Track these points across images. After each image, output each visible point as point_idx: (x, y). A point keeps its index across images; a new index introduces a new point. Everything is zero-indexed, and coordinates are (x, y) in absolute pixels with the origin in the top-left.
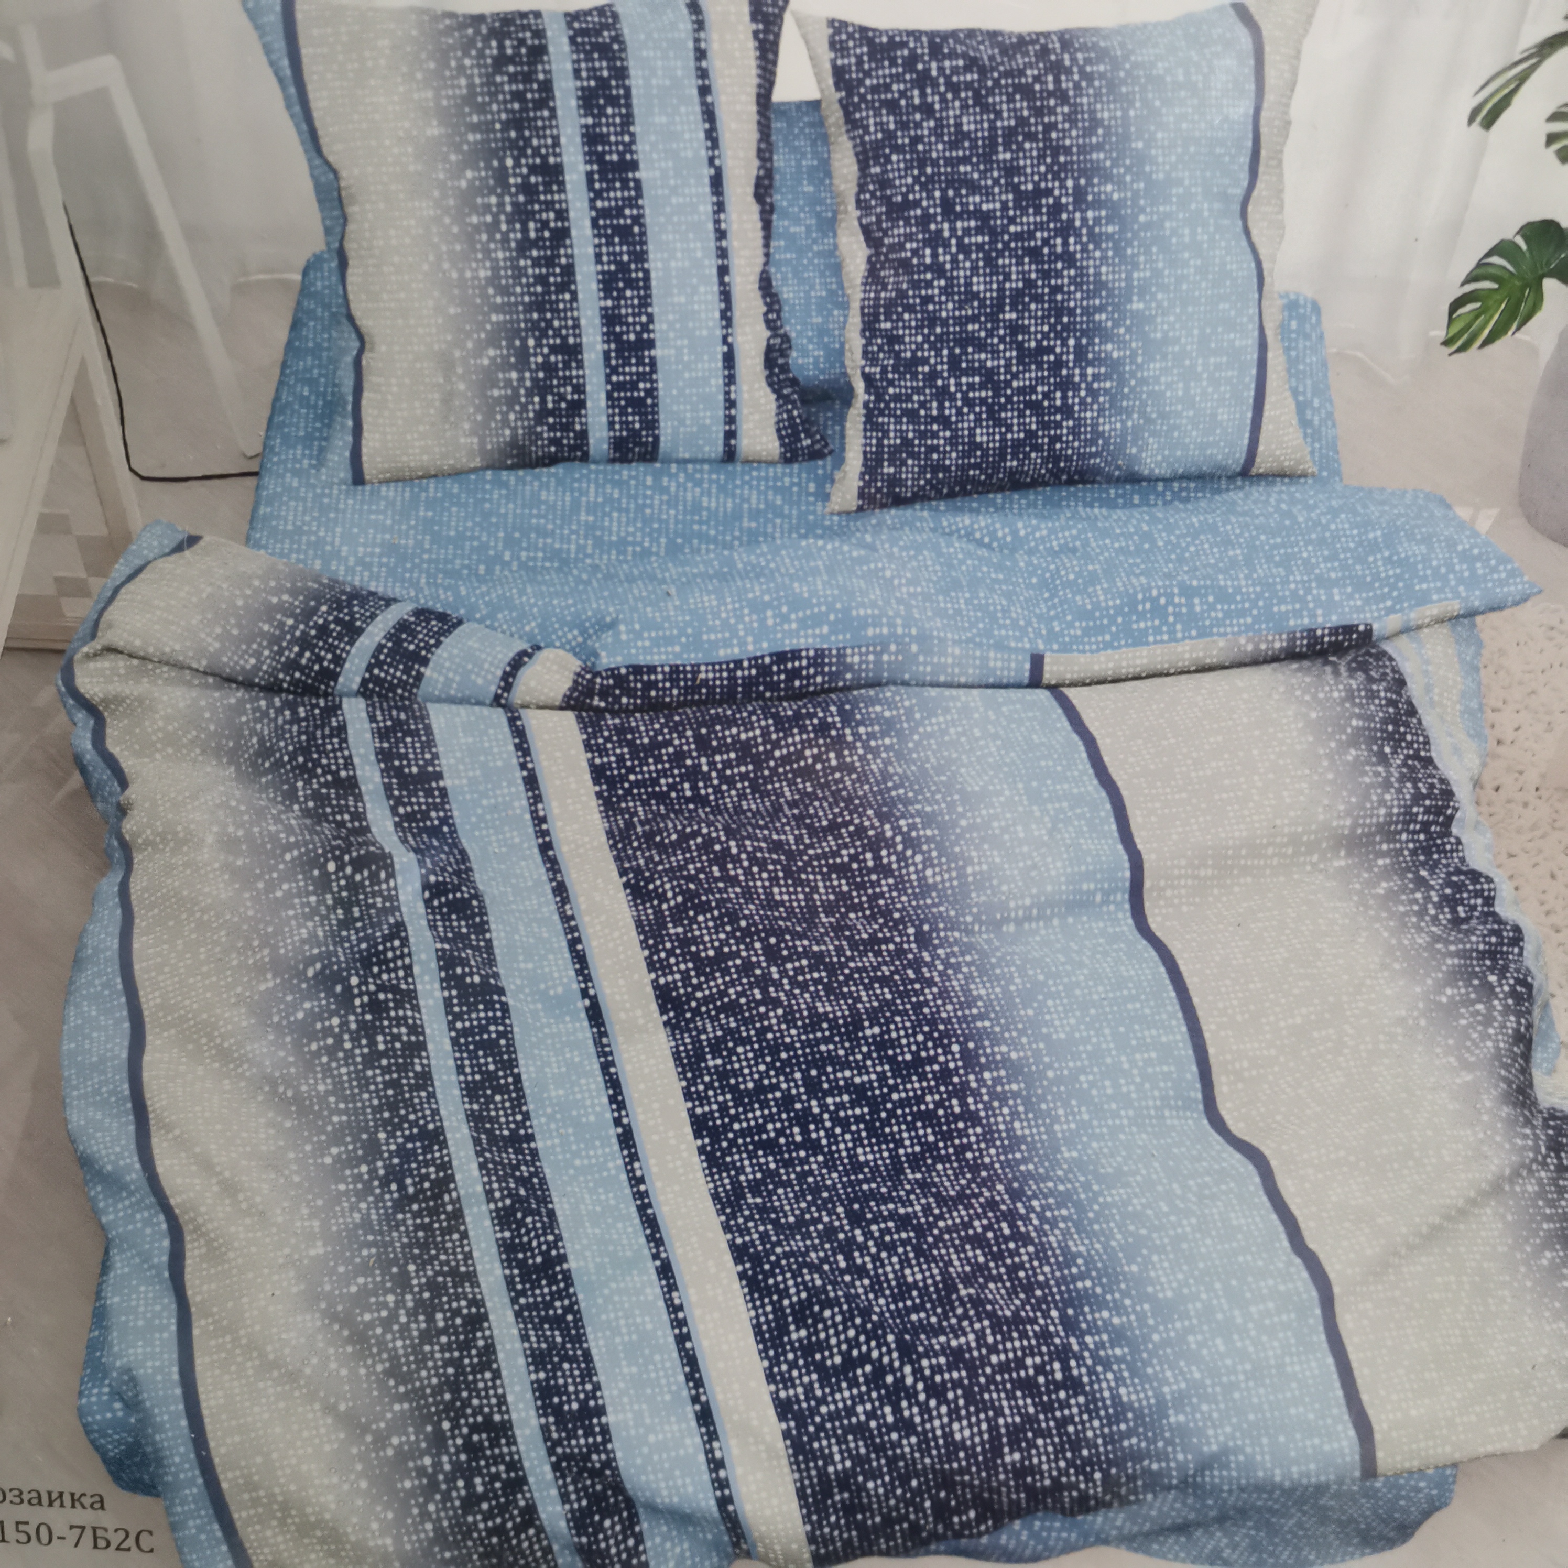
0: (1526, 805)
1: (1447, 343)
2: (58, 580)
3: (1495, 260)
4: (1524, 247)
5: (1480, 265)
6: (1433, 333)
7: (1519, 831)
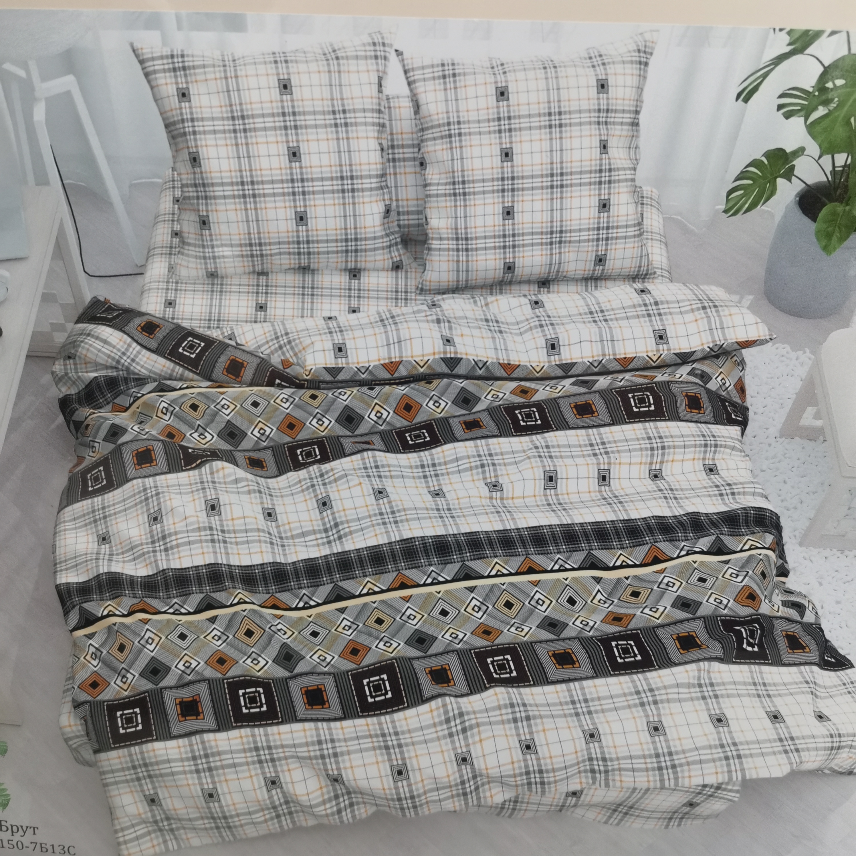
1: (726, 211)
2: (51, 324)
3: (751, 169)
4: (766, 162)
5: (742, 172)
6: (719, 207)
7: (766, 458)
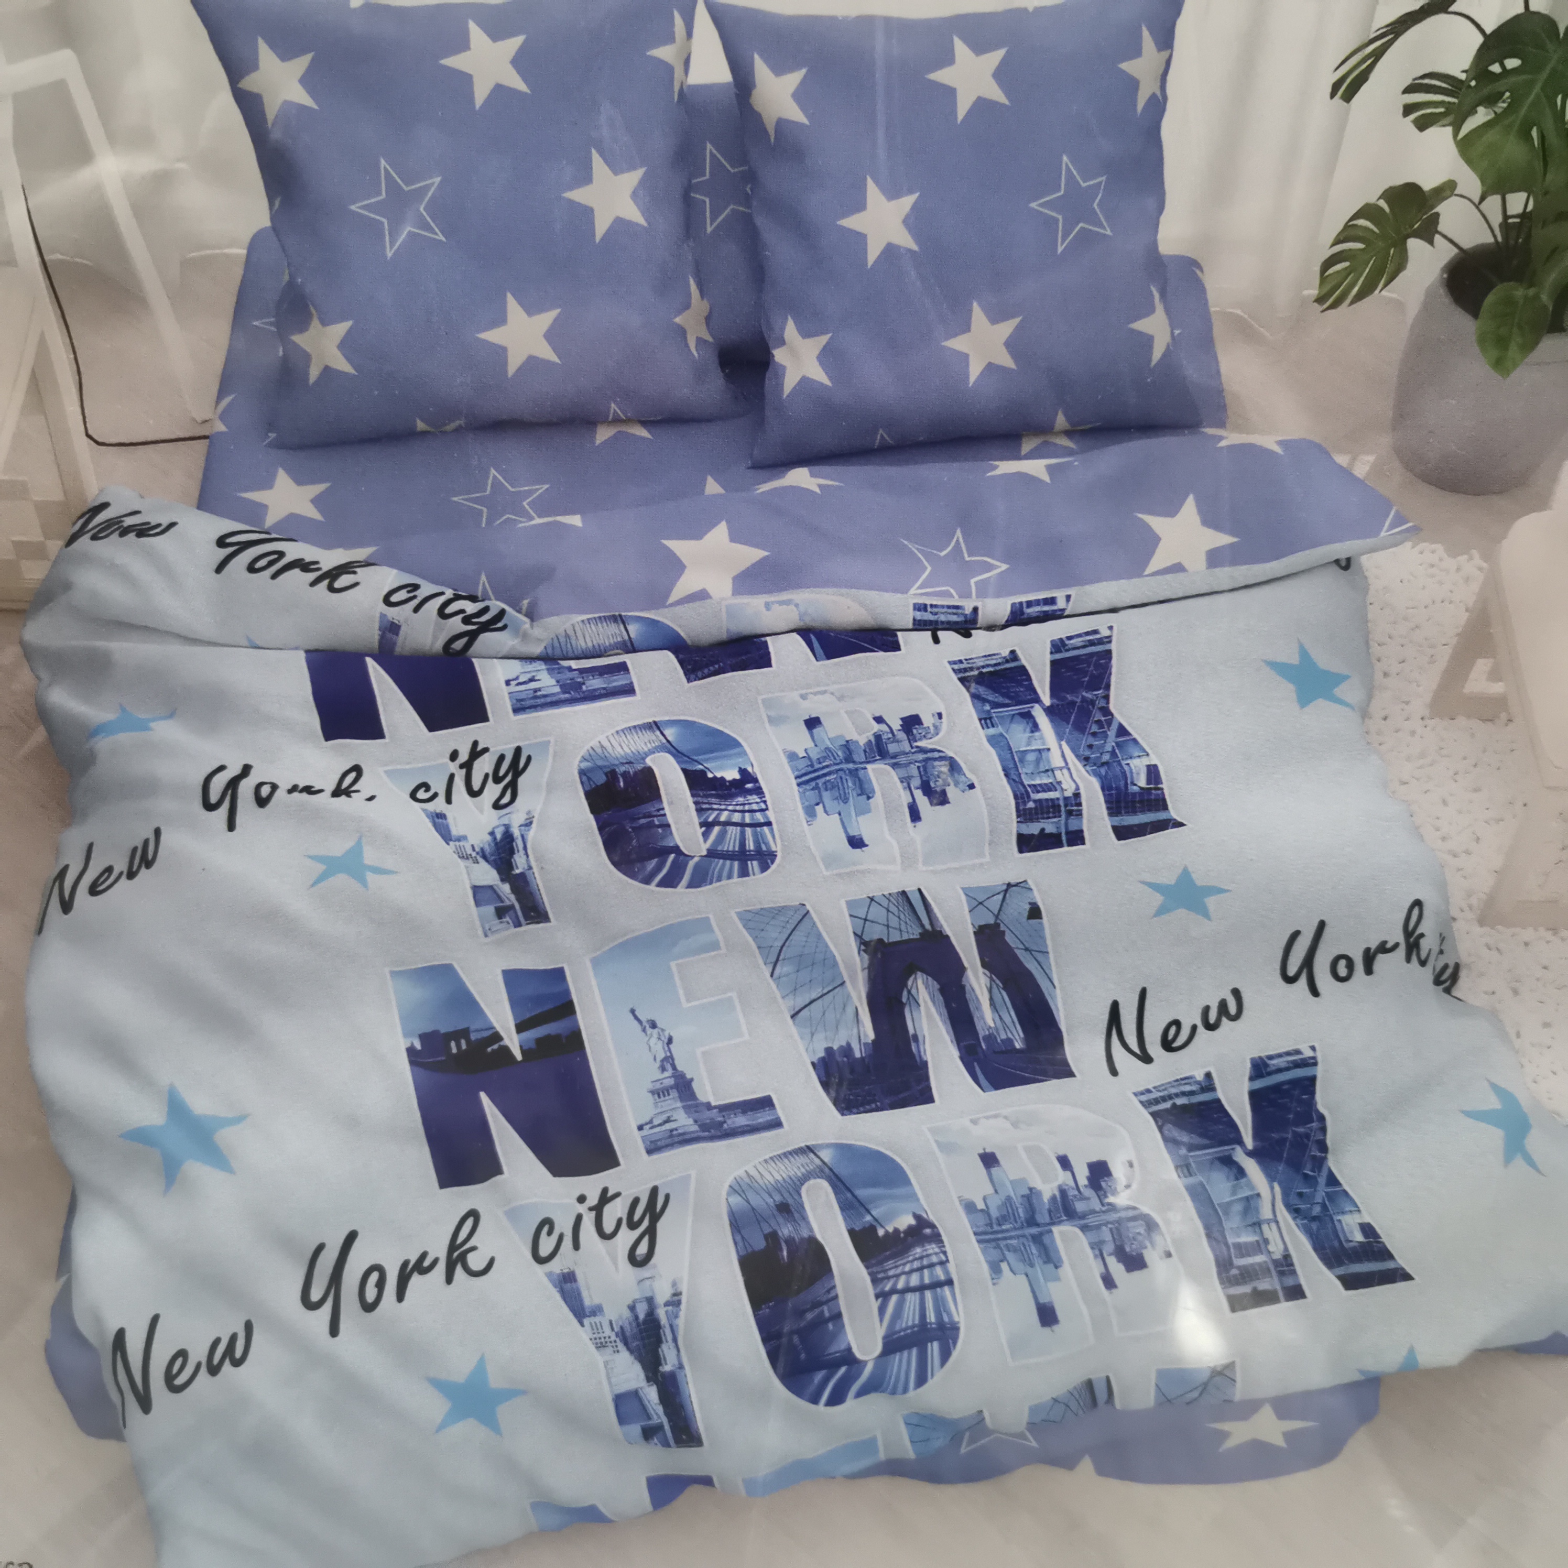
0: (1413, 733)
1: (1319, 301)
2: (16, 544)
3: (1362, 222)
4: (1386, 208)
5: (1347, 226)
6: (1306, 293)
7: (1408, 759)
